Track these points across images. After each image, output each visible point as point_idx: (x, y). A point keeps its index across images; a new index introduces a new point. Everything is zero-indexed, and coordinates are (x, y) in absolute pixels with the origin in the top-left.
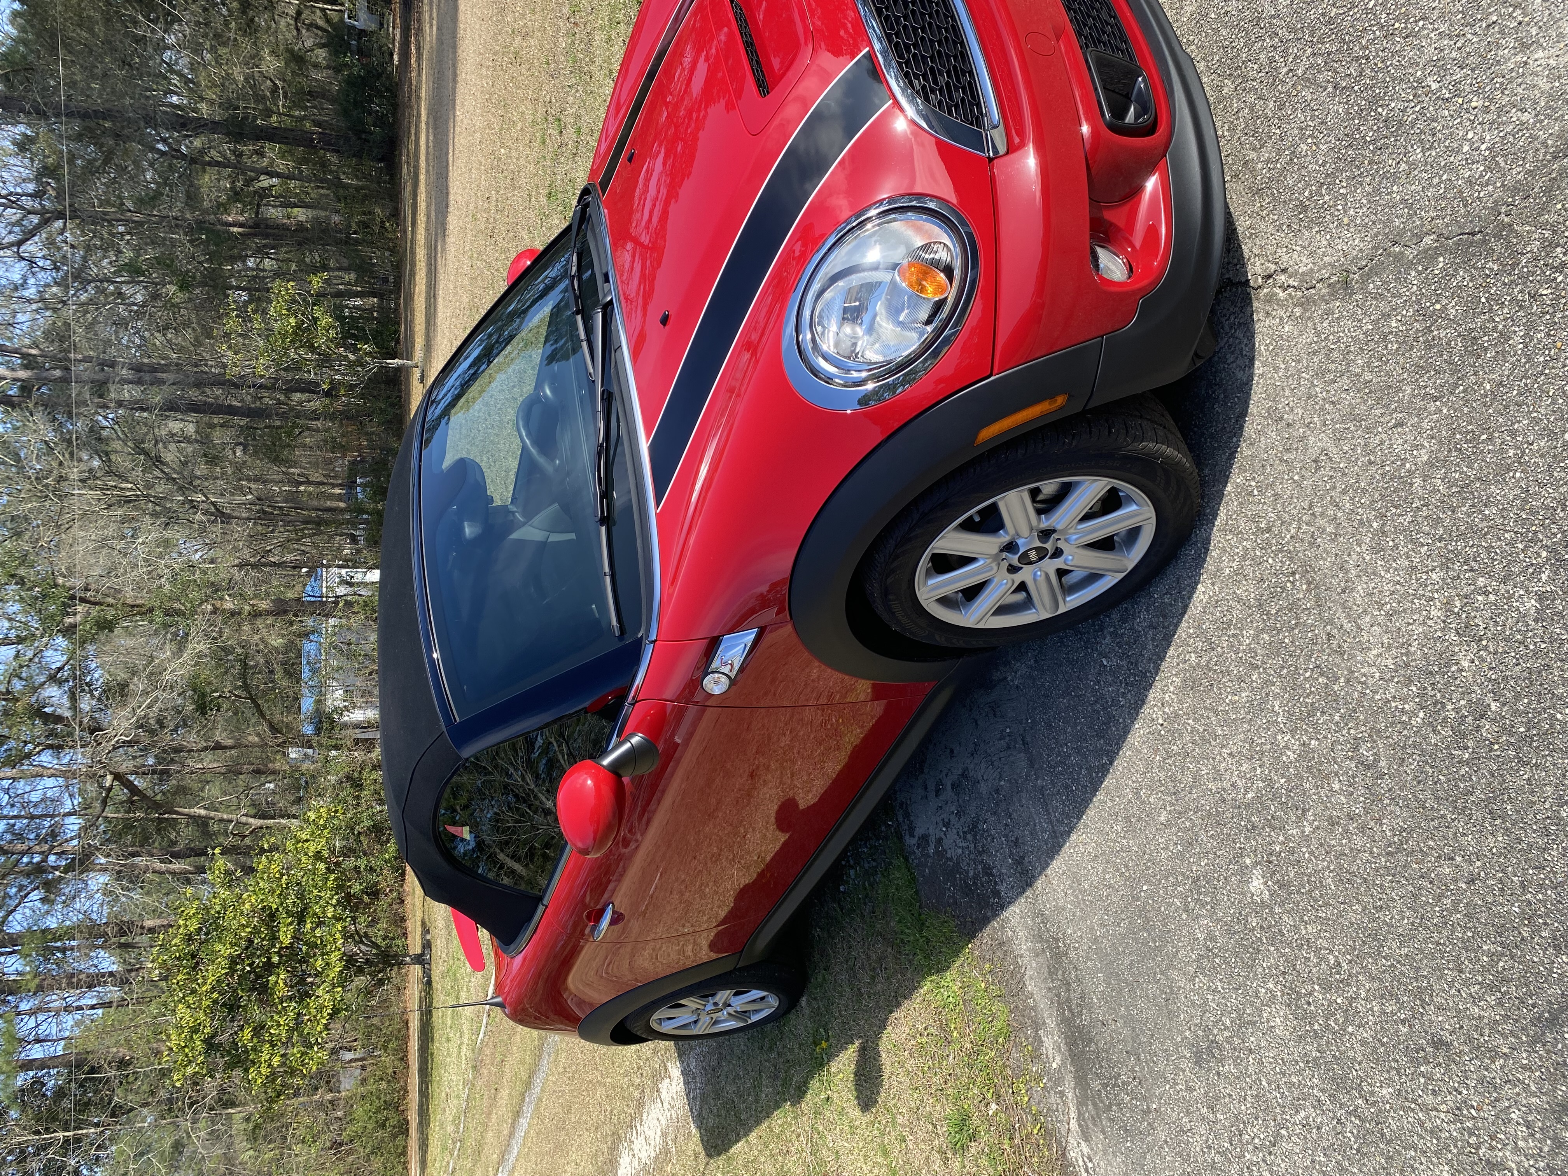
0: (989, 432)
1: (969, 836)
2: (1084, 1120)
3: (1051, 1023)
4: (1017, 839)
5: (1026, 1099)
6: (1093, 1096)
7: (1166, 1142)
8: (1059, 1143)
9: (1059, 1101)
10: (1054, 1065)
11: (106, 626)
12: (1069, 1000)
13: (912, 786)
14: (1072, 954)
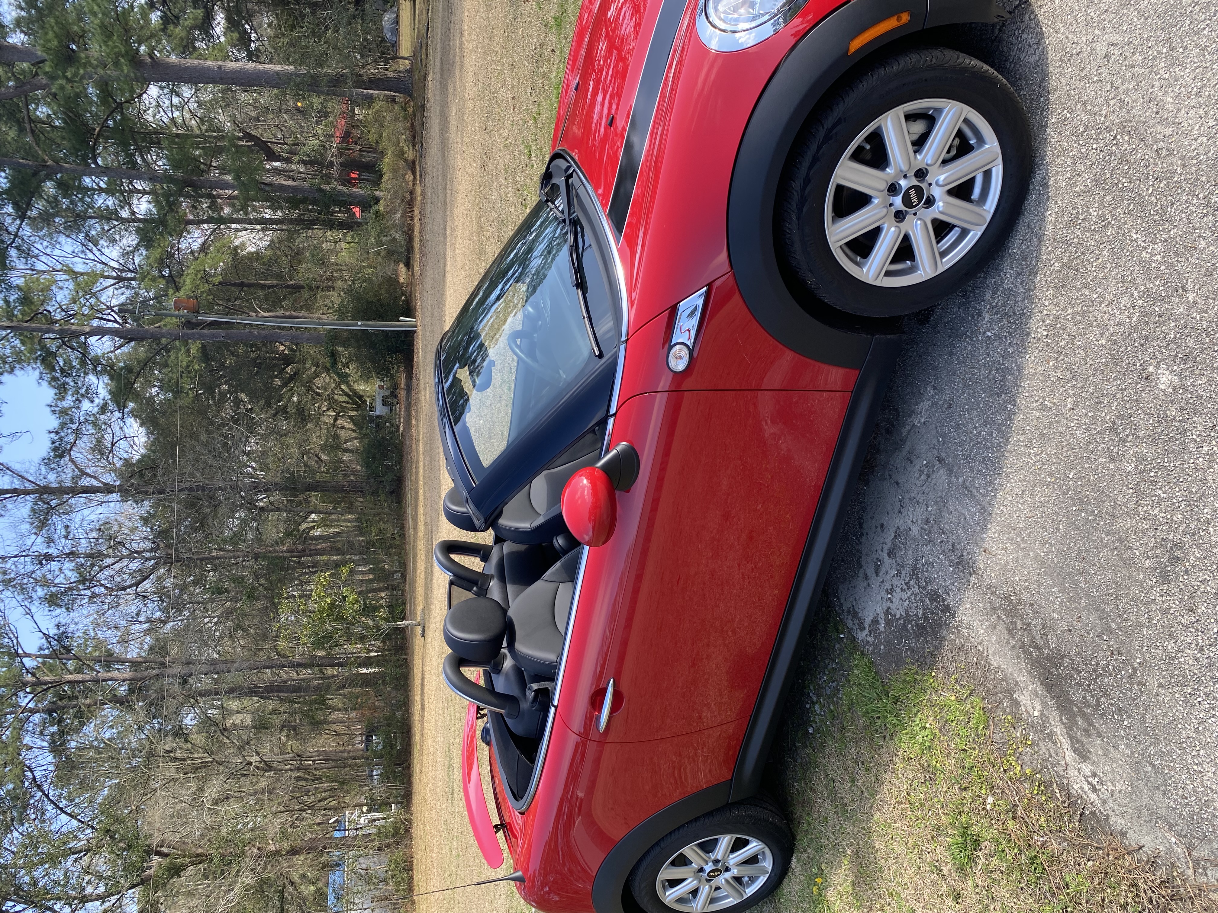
0: (856, 44)
1: (912, 583)
2: (1078, 741)
3: (1022, 677)
4: (953, 545)
5: (1019, 768)
6: (1080, 709)
7: (1160, 685)
8: (1062, 787)
9: (1050, 745)
10: (1036, 713)
11: (176, 871)
12: (1033, 640)
13: (854, 587)
14: (1025, 597)
